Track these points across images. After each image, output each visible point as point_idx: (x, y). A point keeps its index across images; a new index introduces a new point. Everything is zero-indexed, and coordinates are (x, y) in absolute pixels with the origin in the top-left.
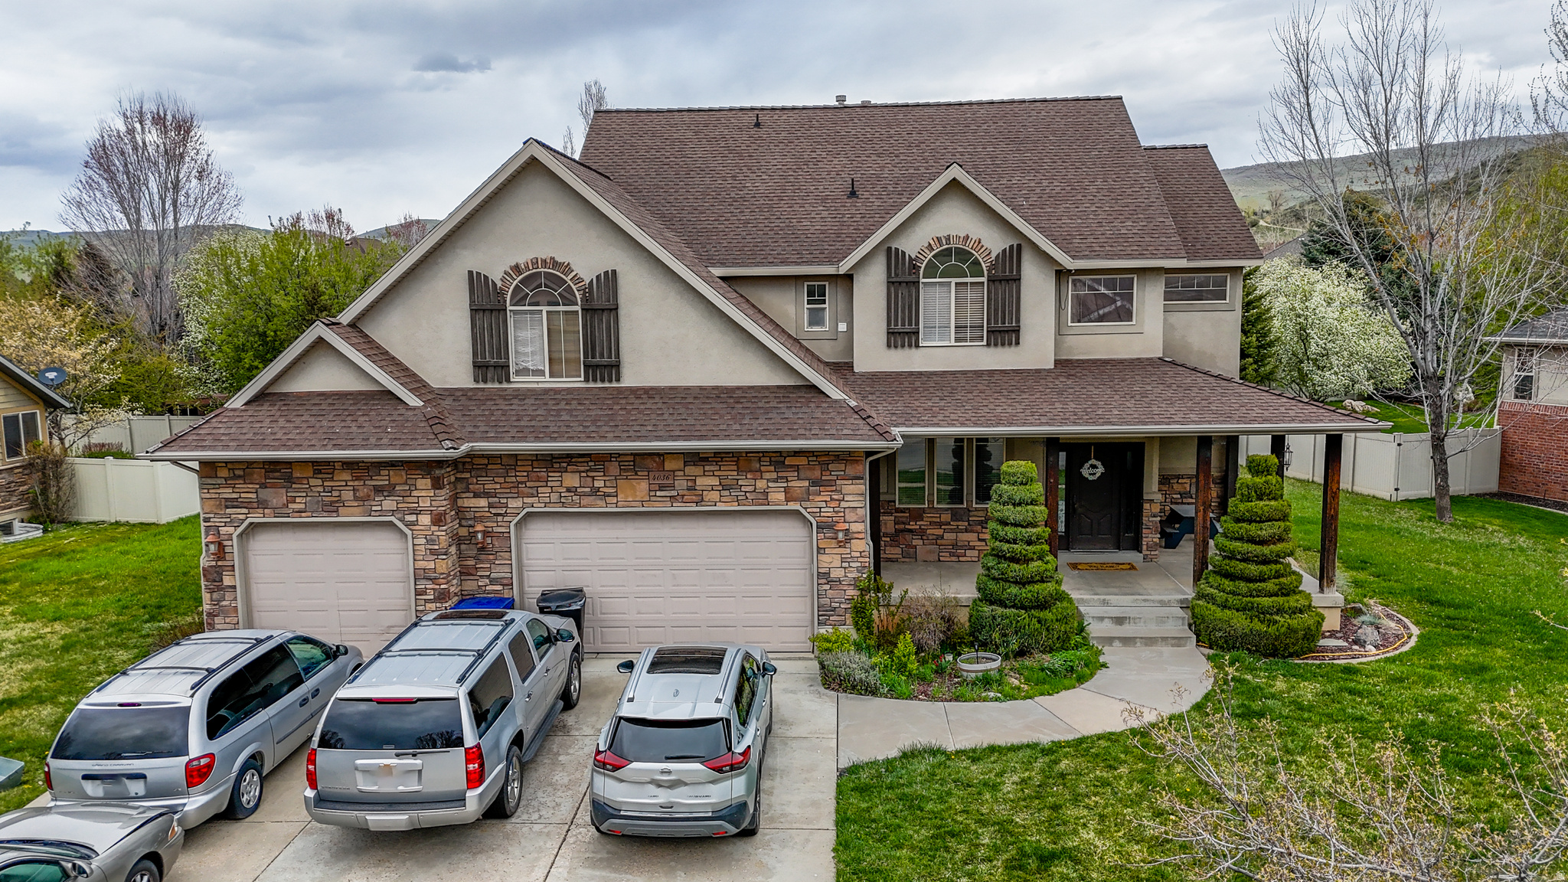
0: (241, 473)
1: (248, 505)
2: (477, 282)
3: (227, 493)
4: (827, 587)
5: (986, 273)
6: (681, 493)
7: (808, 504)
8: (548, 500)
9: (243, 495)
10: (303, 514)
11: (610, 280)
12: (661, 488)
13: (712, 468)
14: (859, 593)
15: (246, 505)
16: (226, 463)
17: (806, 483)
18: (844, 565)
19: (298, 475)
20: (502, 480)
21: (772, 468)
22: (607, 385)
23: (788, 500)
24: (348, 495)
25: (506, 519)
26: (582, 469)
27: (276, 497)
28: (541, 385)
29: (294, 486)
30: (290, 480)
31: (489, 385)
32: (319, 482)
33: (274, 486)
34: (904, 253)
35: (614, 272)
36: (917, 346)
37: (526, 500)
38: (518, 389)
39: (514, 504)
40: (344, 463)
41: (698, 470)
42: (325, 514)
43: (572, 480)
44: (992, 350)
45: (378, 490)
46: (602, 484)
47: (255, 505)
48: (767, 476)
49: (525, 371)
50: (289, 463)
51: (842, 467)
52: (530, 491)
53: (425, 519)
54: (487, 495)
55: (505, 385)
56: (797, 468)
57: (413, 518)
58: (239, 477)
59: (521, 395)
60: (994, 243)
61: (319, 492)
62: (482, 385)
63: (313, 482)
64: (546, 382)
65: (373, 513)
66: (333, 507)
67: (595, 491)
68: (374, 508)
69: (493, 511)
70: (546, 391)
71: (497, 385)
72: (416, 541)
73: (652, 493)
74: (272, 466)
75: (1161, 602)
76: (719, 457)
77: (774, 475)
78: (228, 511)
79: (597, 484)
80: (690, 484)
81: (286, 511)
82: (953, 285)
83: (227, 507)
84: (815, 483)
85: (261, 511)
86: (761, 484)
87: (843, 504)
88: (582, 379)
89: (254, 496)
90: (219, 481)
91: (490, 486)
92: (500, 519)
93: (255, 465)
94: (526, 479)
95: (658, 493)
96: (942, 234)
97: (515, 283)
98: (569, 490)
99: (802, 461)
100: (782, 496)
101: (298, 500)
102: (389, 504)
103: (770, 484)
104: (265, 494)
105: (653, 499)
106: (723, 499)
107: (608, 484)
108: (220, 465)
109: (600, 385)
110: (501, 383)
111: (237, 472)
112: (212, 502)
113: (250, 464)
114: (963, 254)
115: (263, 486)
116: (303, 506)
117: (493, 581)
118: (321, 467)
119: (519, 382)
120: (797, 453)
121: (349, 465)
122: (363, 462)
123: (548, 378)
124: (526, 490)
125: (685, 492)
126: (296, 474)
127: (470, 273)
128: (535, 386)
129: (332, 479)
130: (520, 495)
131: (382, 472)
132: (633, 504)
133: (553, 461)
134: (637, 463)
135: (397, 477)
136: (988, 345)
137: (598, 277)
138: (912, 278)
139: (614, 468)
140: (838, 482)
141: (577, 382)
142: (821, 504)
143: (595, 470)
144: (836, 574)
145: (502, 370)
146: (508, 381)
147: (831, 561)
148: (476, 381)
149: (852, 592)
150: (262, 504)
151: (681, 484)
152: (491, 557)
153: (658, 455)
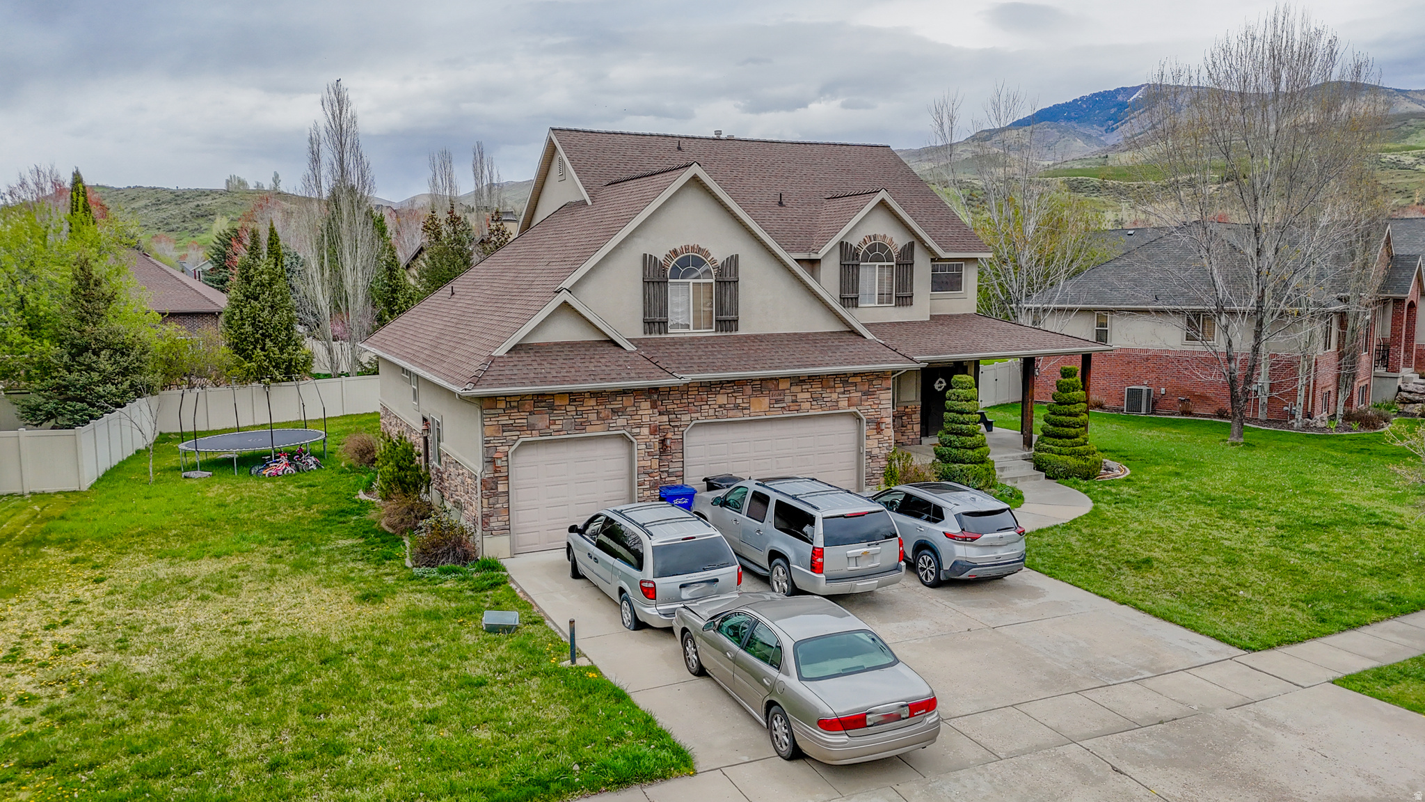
0: (516, 404)
1: (521, 429)
2: (648, 261)
3: (504, 420)
4: (870, 461)
5: (895, 259)
6: (789, 404)
7: (859, 408)
8: (707, 414)
9: (517, 421)
10: (561, 433)
11: (733, 261)
12: (777, 402)
13: (807, 387)
14: (887, 463)
15: (518, 428)
16: (505, 397)
17: (860, 394)
18: (880, 445)
19: (559, 404)
20: (679, 402)
21: (841, 385)
22: (728, 334)
23: (849, 406)
24: (593, 416)
25: (680, 429)
26: (729, 391)
27: (541, 421)
28: (686, 335)
29: (555, 412)
30: (552, 408)
31: (653, 336)
32: (574, 408)
33: (540, 413)
34: (851, 245)
35: (737, 256)
36: (857, 306)
37: (693, 415)
38: (673, 338)
39: (686, 418)
40: (591, 393)
41: (799, 389)
42: (577, 432)
43: (722, 399)
44: (897, 309)
45: (614, 411)
46: (741, 401)
47: (525, 428)
48: (838, 390)
49: (677, 326)
50: (552, 395)
51: (880, 382)
52: (696, 408)
53: (645, 431)
54: (668, 413)
55: (663, 336)
56: (855, 384)
57: (637, 430)
58: (514, 407)
59: (676, 342)
60: (898, 240)
61: (573, 416)
62: (648, 336)
63: (569, 408)
64: (692, 332)
65: (611, 429)
66: (582, 426)
67: (737, 407)
68: (611, 425)
69: (672, 424)
70: (692, 339)
71: (658, 336)
72: (640, 447)
73: (772, 406)
74: (539, 397)
75: (1013, 457)
76: (812, 378)
77: (842, 390)
78: (505, 434)
79: (738, 401)
80: (794, 398)
81: (548, 431)
82: (877, 267)
83: (504, 431)
84: (865, 394)
85: (529, 432)
86: (835, 396)
87: (881, 406)
88: (714, 330)
89: (525, 421)
90: (500, 411)
91: (671, 406)
92: (676, 429)
93: (527, 398)
94: (693, 400)
95: (776, 406)
96: (872, 234)
97: (673, 262)
98: (720, 407)
99: (858, 379)
100: (846, 403)
101: (557, 422)
102: (621, 421)
103: (840, 396)
104: (533, 419)
105: (771, 409)
106: (813, 407)
107: (745, 401)
108: (501, 398)
109: (724, 334)
110: (660, 334)
111: (513, 404)
112: (492, 428)
113: (522, 397)
114: (883, 247)
115: (531, 413)
116: (561, 427)
117: (669, 475)
118: (574, 397)
119: (673, 333)
120: (855, 375)
121: (595, 394)
122: (605, 391)
123: (692, 330)
124: (693, 408)
125: (791, 404)
126: (557, 403)
127: (645, 255)
128: (683, 335)
129: (582, 406)
130: (690, 412)
131: (618, 399)
132: (760, 414)
133: (711, 387)
134: (763, 385)
135: (628, 401)
136: (896, 305)
137: (727, 259)
138: (855, 262)
139: (748, 389)
140: (878, 392)
141: (711, 333)
142: (866, 409)
143: (738, 392)
144: (876, 452)
145: (663, 325)
146: (666, 332)
147: (871, 444)
148: (645, 333)
149: (884, 463)
150: (531, 427)
151: (788, 399)
152: (669, 457)
153: (776, 379)
